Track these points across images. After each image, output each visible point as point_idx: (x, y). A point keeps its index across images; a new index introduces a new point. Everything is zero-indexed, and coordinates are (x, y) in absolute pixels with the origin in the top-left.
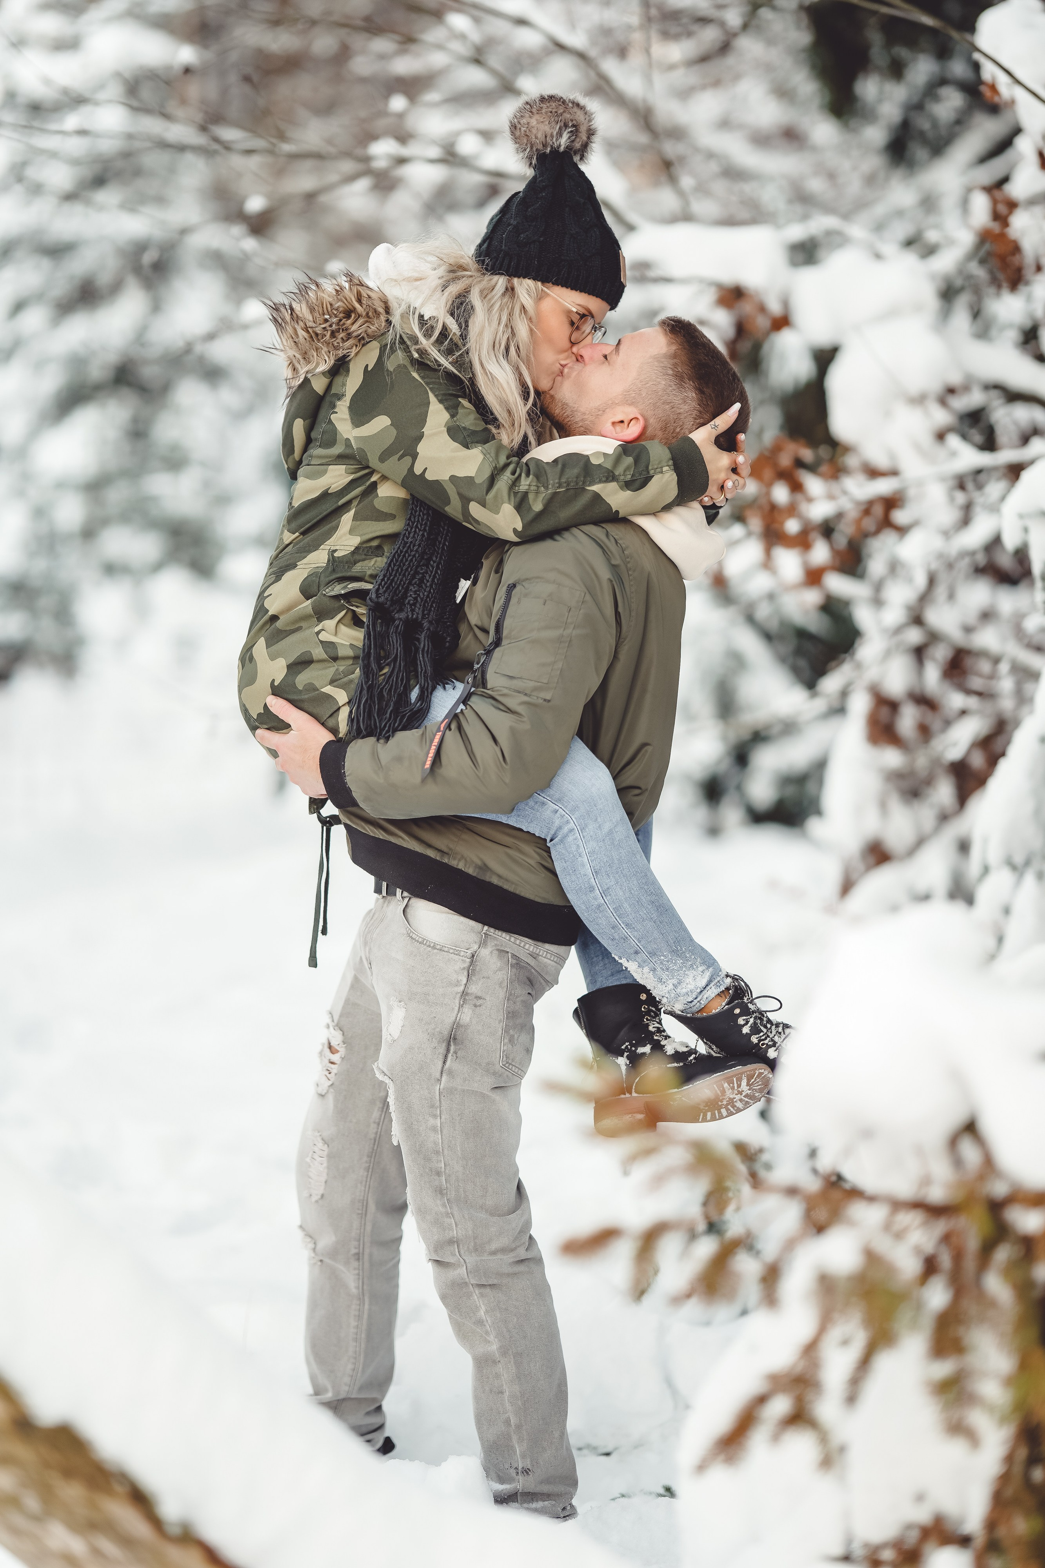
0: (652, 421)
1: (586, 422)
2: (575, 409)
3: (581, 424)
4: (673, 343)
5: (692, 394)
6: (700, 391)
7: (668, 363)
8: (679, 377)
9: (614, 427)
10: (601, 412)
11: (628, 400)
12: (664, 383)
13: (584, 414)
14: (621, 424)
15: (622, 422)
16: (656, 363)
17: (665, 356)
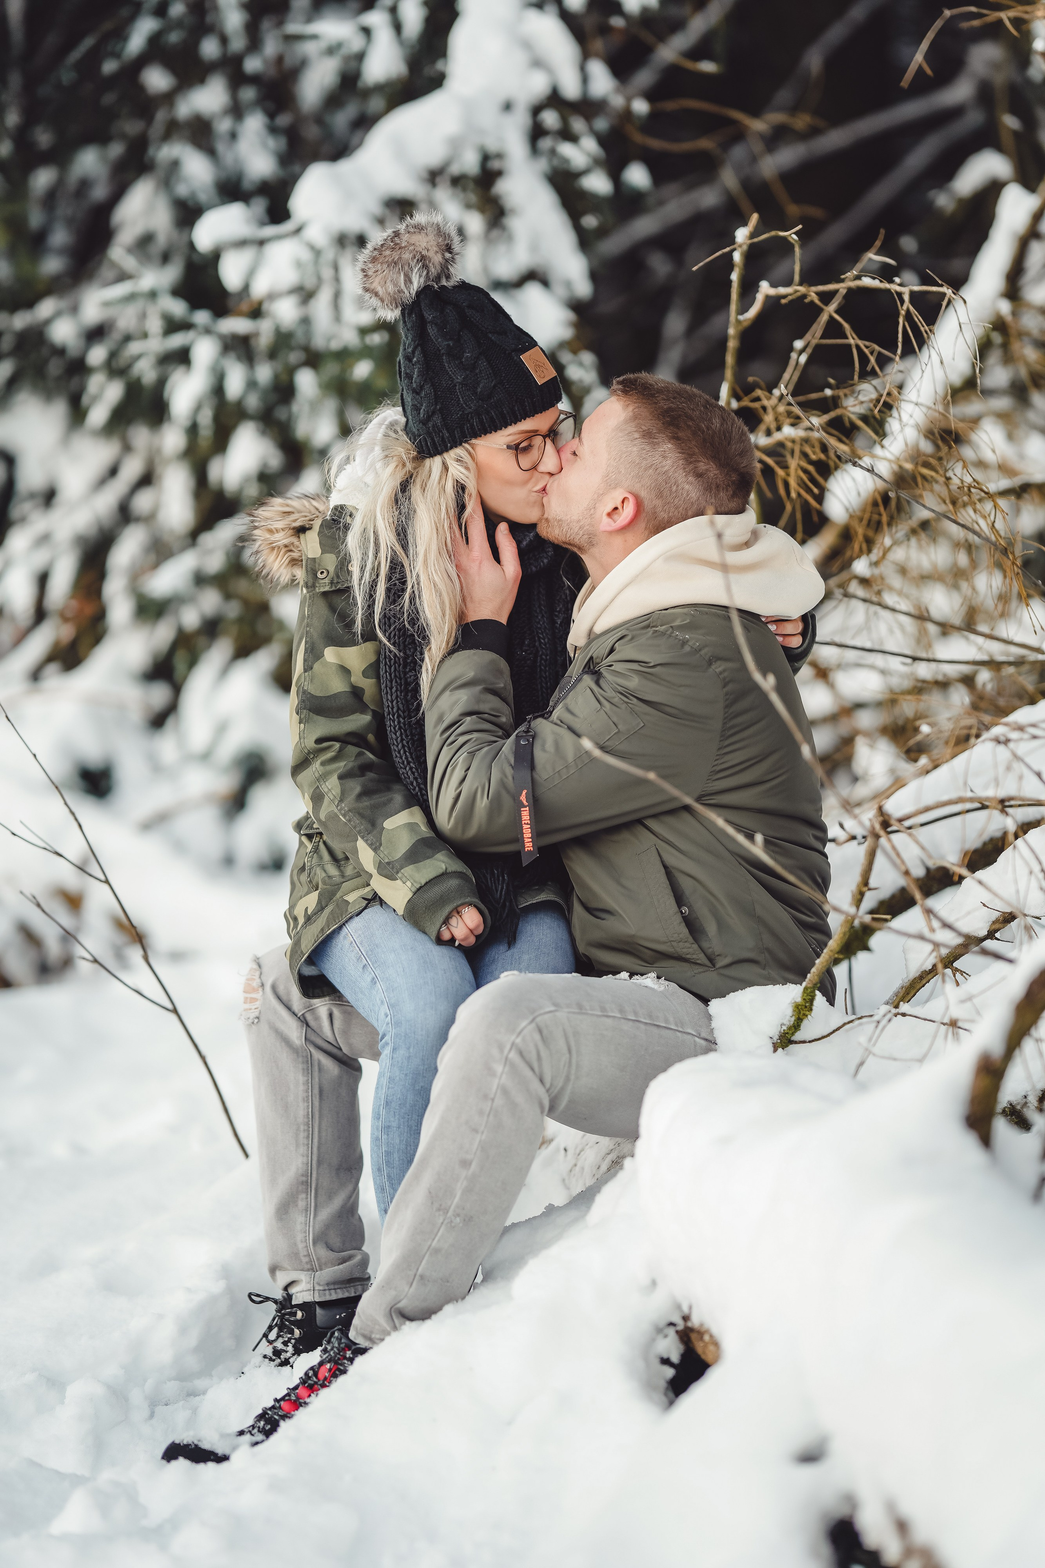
0: (643, 494)
1: (585, 529)
2: (569, 521)
3: (581, 532)
4: (628, 406)
5: (668, 446)
6: (675, 438)
7: (631, 427)
8: (647, 435)
9: (611, 518)
10: (593, 510)
11: (610, 485)
12: (635, 449)
13: (579, 521)
14: (617, 511)
15: (616, 508)
16: (621, 434)
17: (626, 422)
